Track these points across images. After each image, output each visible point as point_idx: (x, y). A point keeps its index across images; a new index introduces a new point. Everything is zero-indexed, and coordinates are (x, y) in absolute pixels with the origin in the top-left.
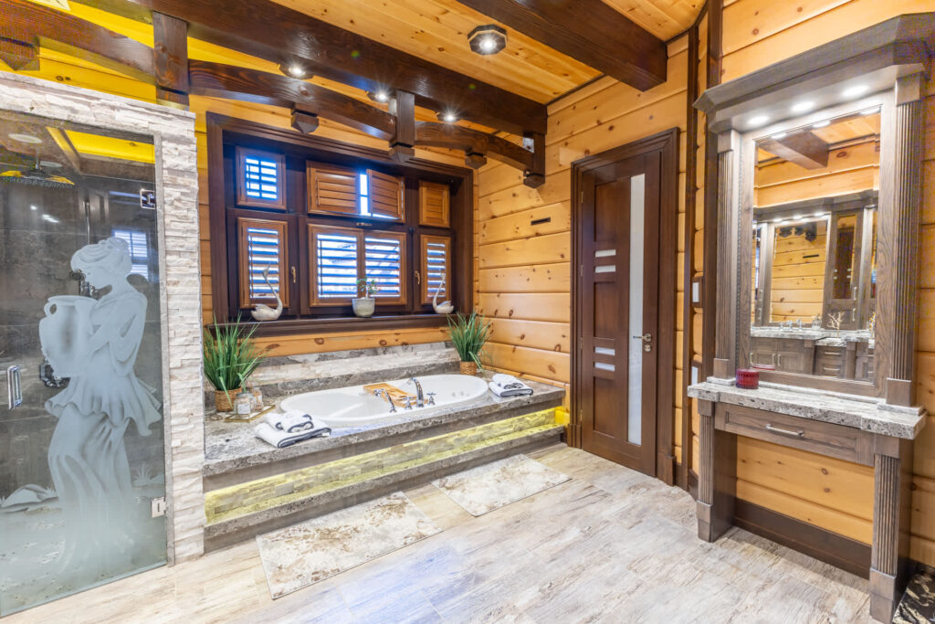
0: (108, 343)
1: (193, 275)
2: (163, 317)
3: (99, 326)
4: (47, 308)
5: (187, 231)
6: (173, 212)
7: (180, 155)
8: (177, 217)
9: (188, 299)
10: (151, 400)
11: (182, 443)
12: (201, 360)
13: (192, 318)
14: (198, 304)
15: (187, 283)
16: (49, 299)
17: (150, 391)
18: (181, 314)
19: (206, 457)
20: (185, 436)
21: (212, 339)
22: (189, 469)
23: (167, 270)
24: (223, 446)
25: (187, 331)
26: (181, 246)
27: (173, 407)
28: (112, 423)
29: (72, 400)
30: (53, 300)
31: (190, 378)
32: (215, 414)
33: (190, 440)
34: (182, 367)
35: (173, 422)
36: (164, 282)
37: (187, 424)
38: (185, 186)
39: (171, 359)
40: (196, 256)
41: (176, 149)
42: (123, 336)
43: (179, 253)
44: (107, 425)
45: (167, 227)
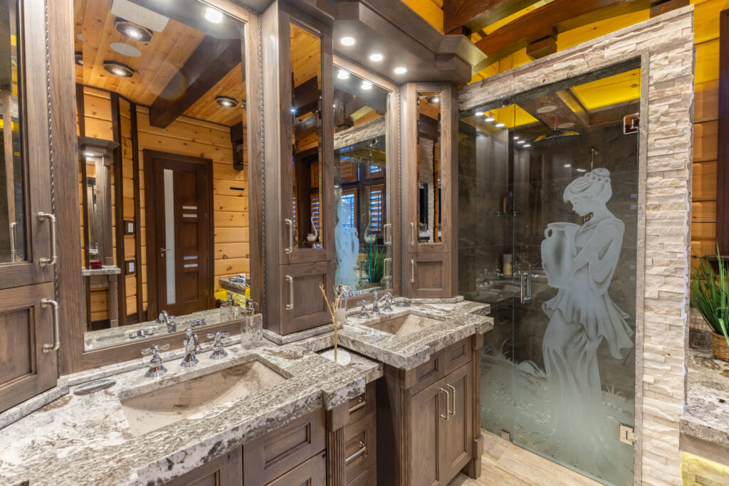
0: (588, 264)
1: (680, 196)
2: (640, 243)
3: (582, 248)
4: (546, 232)
5: (675, 147)
6: (660, 129)
7: (670, 62)
8: (663, 133)
9: (670, 224)
10: (623, 325)
11: (655, 381)
12: (685, 295)
13: (676, 246)
14: (685, 229)
15: (671, 206)
16: (548, 225)
17: (623, 316)
18: (661, 240)
19: (687, 410)
20: (659, 376)
21: (712, 273)
22: (662, 414)
23: (647, 193)
24: (713, 406)
25: (667, 260)
26: (665, 166)
27: (646, 339)
28: (588, 336)
29: (559, 307)
30: (550, 226)
31: (668, 313)
32: (711, 359)
33: (666, 383)
34: (659, 299)
35: (646, 355)
36: (643, 207)
37: (661, 363)
38: (675, 96)
39: (647, 288)
40: (686, 174)
41: (667, 58)
42: (600, 259)
43: (663, 174)
44: (583, 335)
45: (650, 148)
